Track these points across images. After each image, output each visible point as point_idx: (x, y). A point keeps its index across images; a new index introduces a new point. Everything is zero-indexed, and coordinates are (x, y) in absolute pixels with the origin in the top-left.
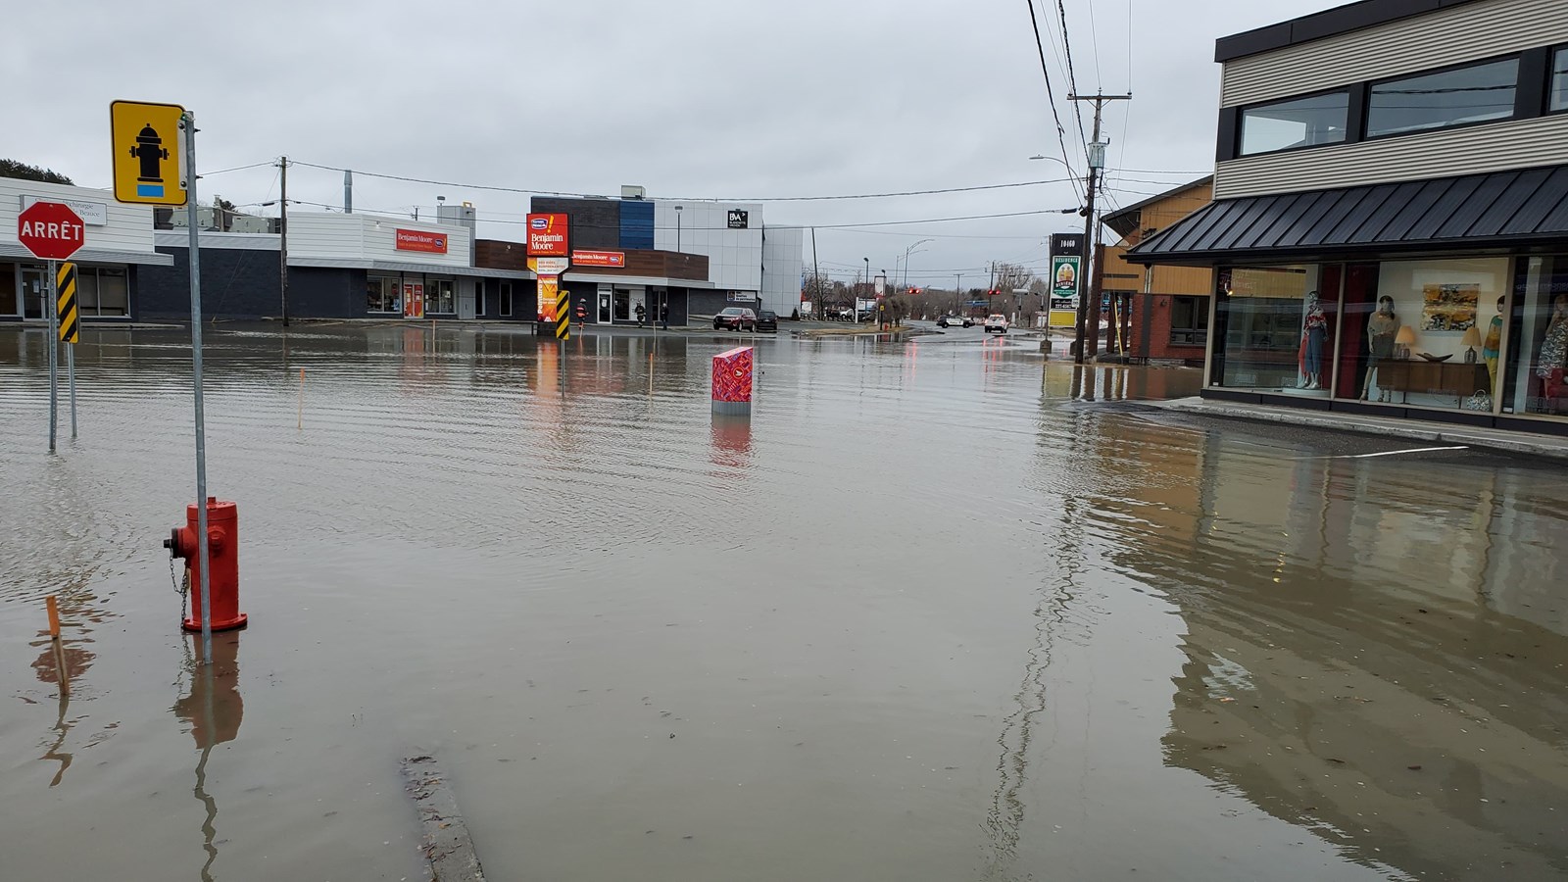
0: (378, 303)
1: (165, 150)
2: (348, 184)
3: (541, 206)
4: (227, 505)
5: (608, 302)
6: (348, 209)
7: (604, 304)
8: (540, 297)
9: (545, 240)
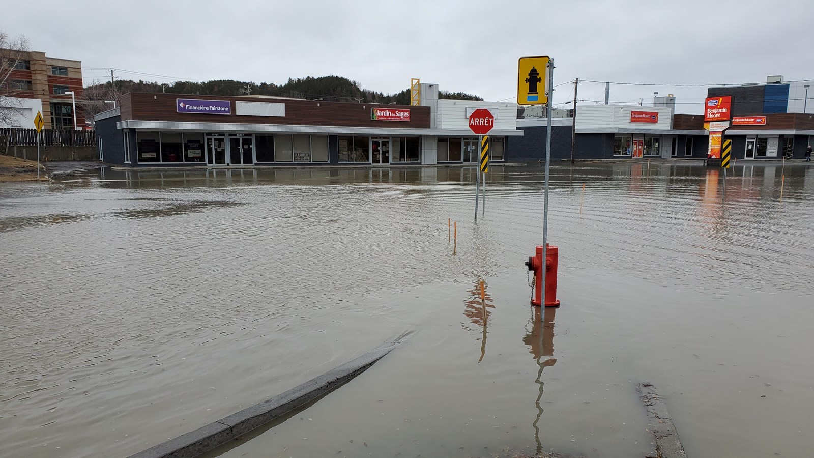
0: (619, 150)
1: (540, 78)
2: (608, 89)
3: (713, 93)
4: (554, 248)
5: (753, 146)
6: (607, 102)
7: (750, 147)
8: (710, 145)
9: (716, 112)
